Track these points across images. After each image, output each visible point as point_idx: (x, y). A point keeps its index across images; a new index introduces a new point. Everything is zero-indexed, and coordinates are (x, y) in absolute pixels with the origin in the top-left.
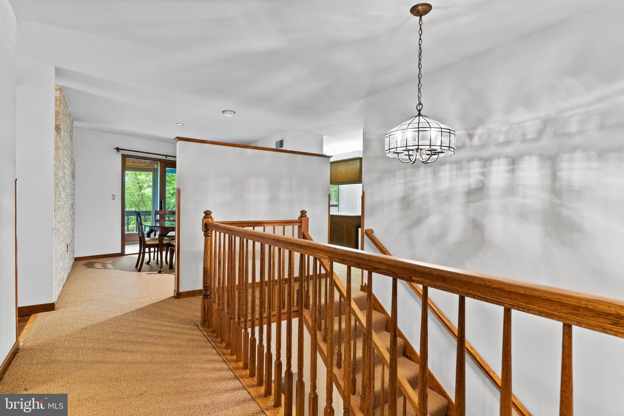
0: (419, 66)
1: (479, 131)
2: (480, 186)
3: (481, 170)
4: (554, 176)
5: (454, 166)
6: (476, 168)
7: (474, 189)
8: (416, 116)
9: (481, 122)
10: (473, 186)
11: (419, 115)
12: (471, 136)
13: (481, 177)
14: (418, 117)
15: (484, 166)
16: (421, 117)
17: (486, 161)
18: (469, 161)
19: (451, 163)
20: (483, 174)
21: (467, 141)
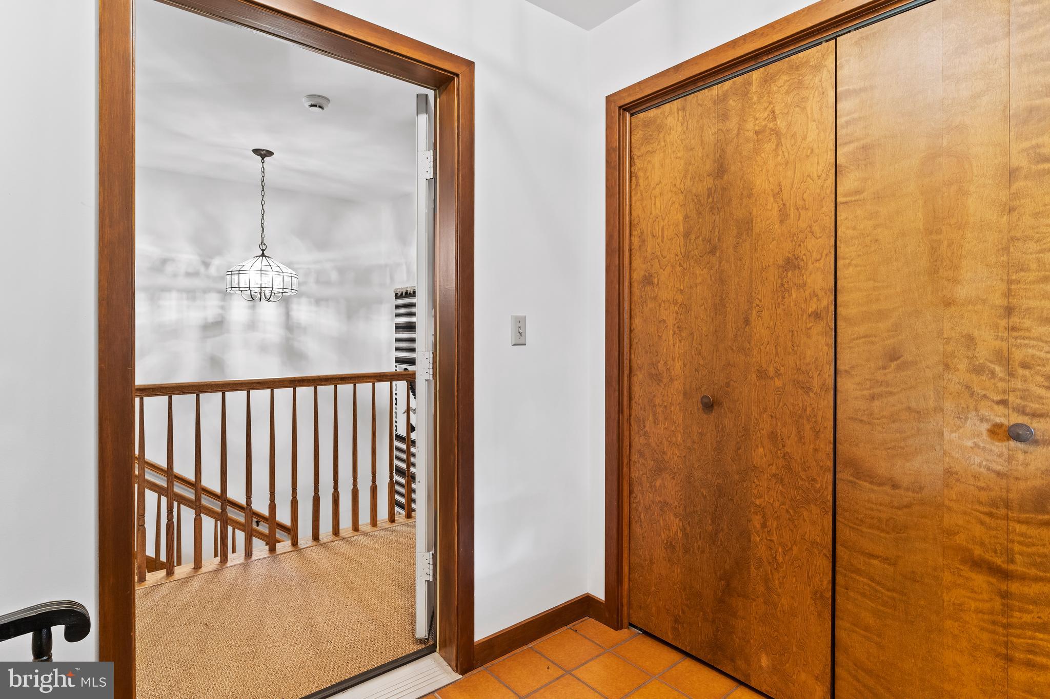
0: (264, 212)
1: (217, 262)
2: (220, 319)
3: (221, 303)
4: (288, 315)
5: (184, 295)
6: (213, 301)
7: (212, 323)
8: (259, 256)
9: (218, 252)
10: (211, 319)
11: (263, 255)
12: (207, 265)
13: (220, 311)
14: (261, 257)
15: (223, 300)
16: (264, 258)
17: (225, 294)
18: (206, 291)
19: (179, 291)
20: (222, 308)
21: (202, 269)
